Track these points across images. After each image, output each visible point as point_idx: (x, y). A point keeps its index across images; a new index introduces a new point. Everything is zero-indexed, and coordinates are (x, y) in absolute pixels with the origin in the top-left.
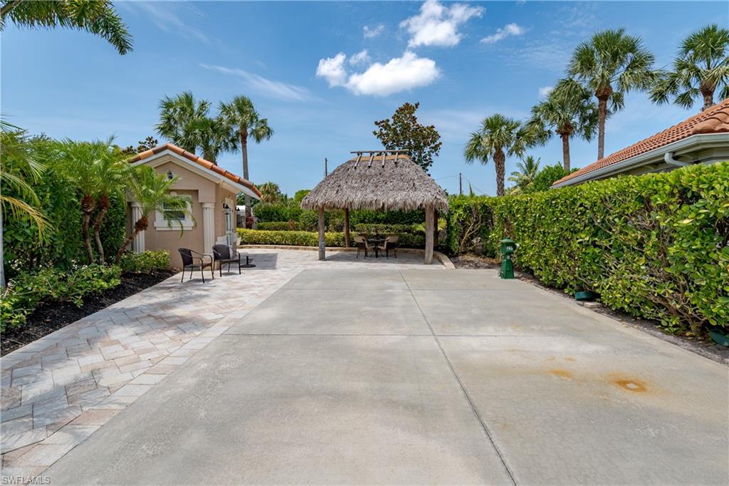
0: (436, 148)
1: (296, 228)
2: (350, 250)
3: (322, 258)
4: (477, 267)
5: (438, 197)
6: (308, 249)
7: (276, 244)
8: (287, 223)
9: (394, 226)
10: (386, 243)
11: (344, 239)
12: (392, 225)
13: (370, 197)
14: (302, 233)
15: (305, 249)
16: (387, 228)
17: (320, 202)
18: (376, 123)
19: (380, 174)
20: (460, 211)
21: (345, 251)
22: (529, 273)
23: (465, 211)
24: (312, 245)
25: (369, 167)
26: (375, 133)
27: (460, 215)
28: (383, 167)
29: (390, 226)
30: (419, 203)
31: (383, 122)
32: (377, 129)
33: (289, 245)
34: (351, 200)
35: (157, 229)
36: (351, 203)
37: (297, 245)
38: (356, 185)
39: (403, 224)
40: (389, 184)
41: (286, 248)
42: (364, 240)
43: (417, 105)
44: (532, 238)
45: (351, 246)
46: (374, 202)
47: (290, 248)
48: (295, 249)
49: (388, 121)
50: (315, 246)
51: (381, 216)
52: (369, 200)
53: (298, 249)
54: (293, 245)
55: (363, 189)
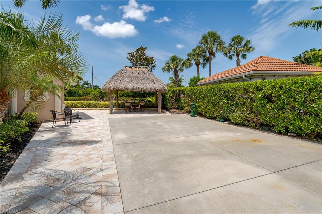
0: (154, 66)
1: (88, 100)
2: (119, 109)
3: (111, 113)
4: (179, 114)
5: (164, 86)
6: (98, 110)
7: (78, 108)
8: (82, 97)
9: (137, 99)
10: (140, 106)
11: (115, 104)
12: (136, 98)
13: (136, 86)
14: (93, 102)
15: (96, 110)
16: (134, 99)
17: (112, 87)
18: (128, 53)
19: (138, 76)
20: (170, 92)
21: (117, 110)
22: (200, 114)
23: (172, 92)
24: (99, 108)
25: (132, 73)
26: (128, 58)
27: (170, 94)
28: (138, 73)
29: (135, 98)
30: (157, 89)
31: (131, 53)
32: (128, 56)
33: (86, 108)
34: (127, 87)
35: (26, 101)
36: (127, 88)
37: (91, 108)
38: (128, 80)
39: (141, 97)
40: (143, 81)
41: (85, 110)
42: (130, 105)
43: (146, 48)
44: (203, 102)
45: (119, 108)
46: (138, 88)
47: (88, 109)
48: (90, 110)
49: (133, 53)
50: (101, 108)
51: (131, 94)
52: (135, 87)
53: (92, 110)
54: (88, 108)
55: (131, 82)
